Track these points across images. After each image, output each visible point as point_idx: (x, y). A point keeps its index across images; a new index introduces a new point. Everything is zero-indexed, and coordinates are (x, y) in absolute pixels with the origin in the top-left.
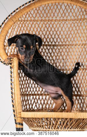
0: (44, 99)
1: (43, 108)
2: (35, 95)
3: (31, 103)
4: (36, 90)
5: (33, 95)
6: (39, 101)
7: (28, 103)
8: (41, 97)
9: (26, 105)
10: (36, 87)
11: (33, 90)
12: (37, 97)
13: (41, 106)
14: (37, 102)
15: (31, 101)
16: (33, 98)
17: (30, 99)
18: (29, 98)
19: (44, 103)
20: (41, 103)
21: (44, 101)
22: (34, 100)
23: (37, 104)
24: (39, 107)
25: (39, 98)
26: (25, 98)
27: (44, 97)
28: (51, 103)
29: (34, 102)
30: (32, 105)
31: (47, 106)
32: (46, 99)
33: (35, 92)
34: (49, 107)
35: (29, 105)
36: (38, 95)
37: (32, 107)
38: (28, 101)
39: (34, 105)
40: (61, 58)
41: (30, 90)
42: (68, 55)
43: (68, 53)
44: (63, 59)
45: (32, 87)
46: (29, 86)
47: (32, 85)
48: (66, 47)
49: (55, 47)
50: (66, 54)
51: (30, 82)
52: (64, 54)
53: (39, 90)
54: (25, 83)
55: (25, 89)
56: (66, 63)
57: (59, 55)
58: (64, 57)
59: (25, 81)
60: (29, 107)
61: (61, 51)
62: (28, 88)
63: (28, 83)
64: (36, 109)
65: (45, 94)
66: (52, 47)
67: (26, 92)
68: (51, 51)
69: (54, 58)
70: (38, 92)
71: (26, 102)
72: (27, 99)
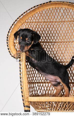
0: (47, 86)
1: (46, 93)
2: (40, 83)
3: (36, 90)
4: (40, 79)
5: (38, 83)
6: (43, 88)
7: (34, 89)
8: (44, 85)
9: (32, 91)
10: (40, 76)
11: (38, 79)
12: (41, 85)
13: (44, 92)
14: (41, 89)
15: (36, 88)
16: (38, 85)
17: (35, 86)
19: (47, 89)
20: (45, 90)
21: (47, 88)
22: (39, 87)
23: (41, 91)
24: (43, 92)
25: (43, 86)
26: (31, 85)
27: (47, 85)
28: (52, 89)
29: (39, 88)
30: (37, 91)
31: (50, 92)
32: (48, 86)
33: (39, 81)
34: (51, 93)
35: (35, 91)
36: (42, 83)
37: (37, 93)
38: (34, 88)
39: (39, 91)
40: (60, 52)
41: (36, 79)
42: (66, 50)
43: (66, 48)
44: (62, 53)
45: (37, 76)
46: (34, 76)
47: (37, 75)
48: (64, 44)
49: (56, 44)
50: (64, 49)
51: (35, 72)
52: (63, 50)
53: (43, 79)
54: (31, 73)
55: (31, 78)
56: (64, 57)
57: (59, 50)
58: (63, 52)
59: (31, 72)
60: (35, 93)
61: (60, 46)
62: (33, 78)
63: (33, 73)
64: (41, 94)
65: (47, 82)
66: (53, 44)
67: (32, 80)
68: (52, 47)
69: (55, 52)
70: (42, 81)
71: (32, 88)
72: (33, 86)
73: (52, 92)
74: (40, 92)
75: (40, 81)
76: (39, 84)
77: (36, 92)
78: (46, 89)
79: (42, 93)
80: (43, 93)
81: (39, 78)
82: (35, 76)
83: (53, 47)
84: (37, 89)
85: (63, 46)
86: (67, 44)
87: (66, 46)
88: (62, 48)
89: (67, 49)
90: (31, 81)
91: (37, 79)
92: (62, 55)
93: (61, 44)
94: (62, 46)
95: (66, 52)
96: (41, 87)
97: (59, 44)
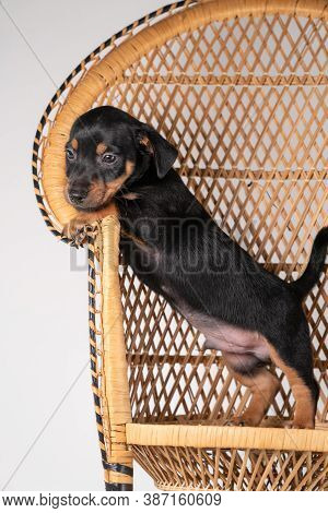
0: (213, 378)
1: (208, 410)
2: (180, 359)
3: (163, 391)
4: (184, 342)
5: (171, 360)
6: (194, 386)
7: (154, 389)
8: (201, 369)
9: (146, 398)
10: (184, 331)
11: (173, 344)
12: (189, 368)
13: (200, 404)
14: (188, 387)
15: (164, 384)
16: (172, 370)
17: (160, 374)
18: (155, 372)
19: (213, 391)
20: (202, 392)
21: (214, 385)
22: (177, 378)
23: (187, 397)
24: (195, 405)
25: (195, 373)
26: (141, 369)
27: (214, 370)
28: (239, 393)
29: (177, 386)
30: (168, 399)
31: (225, 405)
32: (220, 375)
33: (178, 351)
34: (232, 407)
35: (157, 399)
36: (192, 359)
37: (167, 407)
38: (154, 381)
39: (176, 397)
40: (281, 222)
41: (162, 343)
42: (308, 210)
43: (307, 203)
44: (288, 226)
45: (168, 329)
46: (157, 326)
47: (168, 323)
48: (301, 182)
49: (261, 182)
51: (162, 310)
52: (295, 209)
53: (196, 343)
54: (143, 314)
55: (142, 336)
56: (299, 242)
57: (274, 210)
58: (295, 221)
59: (143, 308)
60: (157, 406)
61: (282, 193)
62: (152, 335)
63: (152, 313)
64: (183, 413)
65: (217, 358)
66: (248, 181)
67: (147, 348)
68: (242, 195)
69: (256, 222)
70: (189, 350)
71: (144, 385)
72: (150, 374)
73: (236, 405)
74: (182, 401)
75: (183, 352)
76: (177, 367)
77: (162, 403)
78: (207, 388)
79: (189, 406)
80: (193, 409)
81: (178, 340)
82: (158, 328)
83: (249, 197)
84: (168, 389)
85: (295, 194)
86: (312, 183)
87: (307, 194)
88: (288, 202)
89: (313, 207)
90: (142, 351)
91: (168, 340)
92: (288, 235)
93: (287, 182)
94: (288, 190)
95: (308, 220)
96: (188, 382)
97: (275, 183)
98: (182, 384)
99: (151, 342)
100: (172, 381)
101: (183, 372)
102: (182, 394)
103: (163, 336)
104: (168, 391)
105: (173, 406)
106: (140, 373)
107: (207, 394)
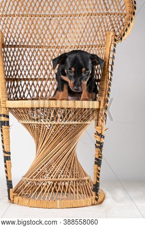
0: (40, 85)
1: (38, 96)
2: (27, 79)
3: (22, 90)
4: (29, 73)
5: (24, 79)
6: (33, 88)
7: (19, 89)
8: (35, 83)
9: (16, 92)
11: (25, 74)
12: (31, 82)
13: (35, 94)
14: (31, 89)
15: (22, 88)
16: (25, 83)
17: (21, 84)
18: (19, 84)
19: (40, 90)
20: (36, 90)
21: (40, 88)
22: (27, 86)
23: (31, 92)
24: (33, 95)
25: (33, 84)
26: (14, 83)
27: (40, 83)
28: (49, 90)
29: (27, 88)
30: (24, 93)
31: (44, 94)
32: (42, 85)
33: (27, 76)
34: (46, 95)
35: (20, 93)
36: (32, 79)
37: (24, 96)
38: (19, 87)
39: (27, 92)
40: (61, 31)
41: (21, 74)
42: (70, 28)
43: (70, 25)
44: (63, 33)
45: (23, 69)
46: (19, 68)
47: (23, 67)
48: (67, 18)
49: (54, 18)
50: (68, 26)
51: (21, 62)
52: (65, 27)
53: (33, 74)
54: (14, 64)
55: (14, 72)
56: (67, 39)
57: (58, 28)
58: (66, 31)
59: (14, 62)
60: (20, 95)
61: (61, 22)
62: (17, 71)
63: (17, 64)
64: (30, 98)
65: (41, 79)
66: (49, 18)
67: (16, 76)
68: (48, 23)
69: (53, 32)
70: (31, 76)
71: (15, 88)
72: (17, 85)
73: (48, 95)
74: (29, 93)
75: (29, 77)
76: (27, 82)
77: (22, 94)
78: (37, 89)
80: (33, 96)
81: (27, 73)
82: (20, 69)
83: (50, 23)
84: (24, 89)
85: (65, 22)
86: (71, 18)
87: (69, 22)
88: (63, 25)
89: (72, 26)
90: (14, 77)
91: (23, 73)
92: (63, 36)
93: (63, 18)
94: (63, 21)
95: (70, 31)
96: (31, 87)
97: (59, 18)
98: (29, 88)
99: (17, 74)
100: (25, 87)
101: (29, 84)
102: (29, 91)
103: (21, 72)
104: (24, 90)
105: (26, 95)
106: (14, 84)
107: (37, 91)
